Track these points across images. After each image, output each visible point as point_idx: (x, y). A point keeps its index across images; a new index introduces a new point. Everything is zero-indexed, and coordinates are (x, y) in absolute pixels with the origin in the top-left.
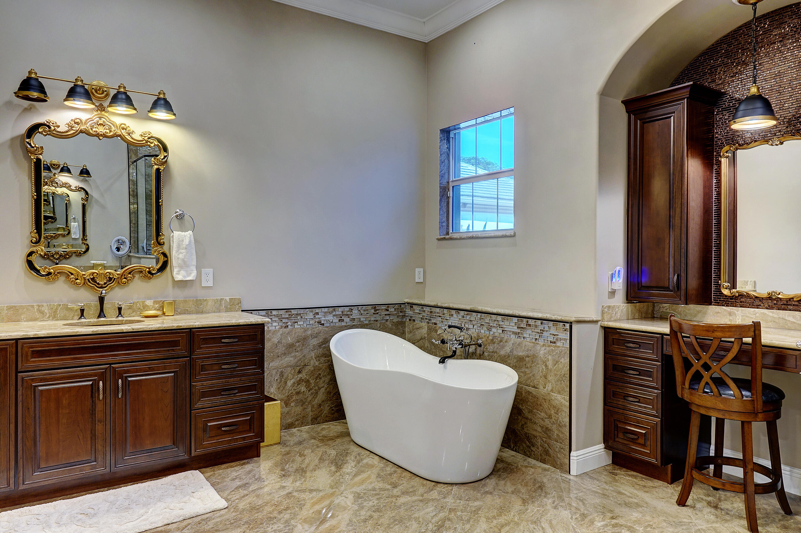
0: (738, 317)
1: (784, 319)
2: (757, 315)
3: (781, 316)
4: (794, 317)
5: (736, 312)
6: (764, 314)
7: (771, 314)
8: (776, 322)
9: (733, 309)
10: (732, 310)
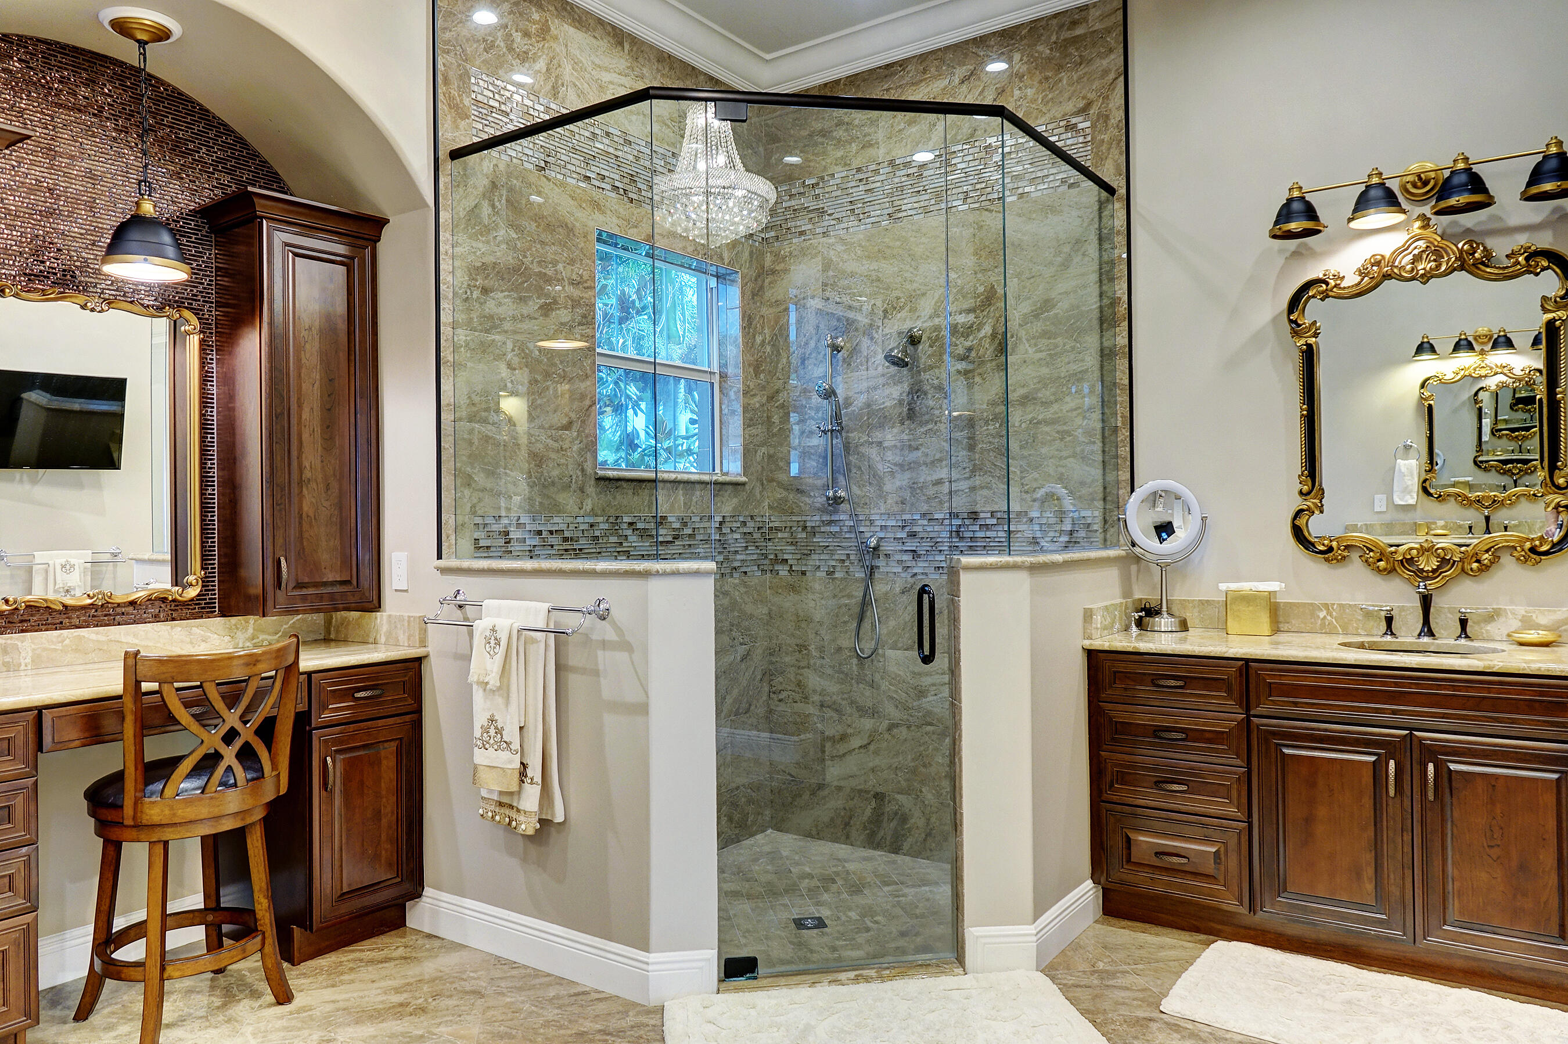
0: (23, 654)
1: (118, 641)
2: (67, 642)
3: (112, 637)
4: (135, 636)
5: (19, 644)
6: (79, 637)
7: (93, 637)
8: (104, 650)
9: (11, 638)
10: (9, 642)
